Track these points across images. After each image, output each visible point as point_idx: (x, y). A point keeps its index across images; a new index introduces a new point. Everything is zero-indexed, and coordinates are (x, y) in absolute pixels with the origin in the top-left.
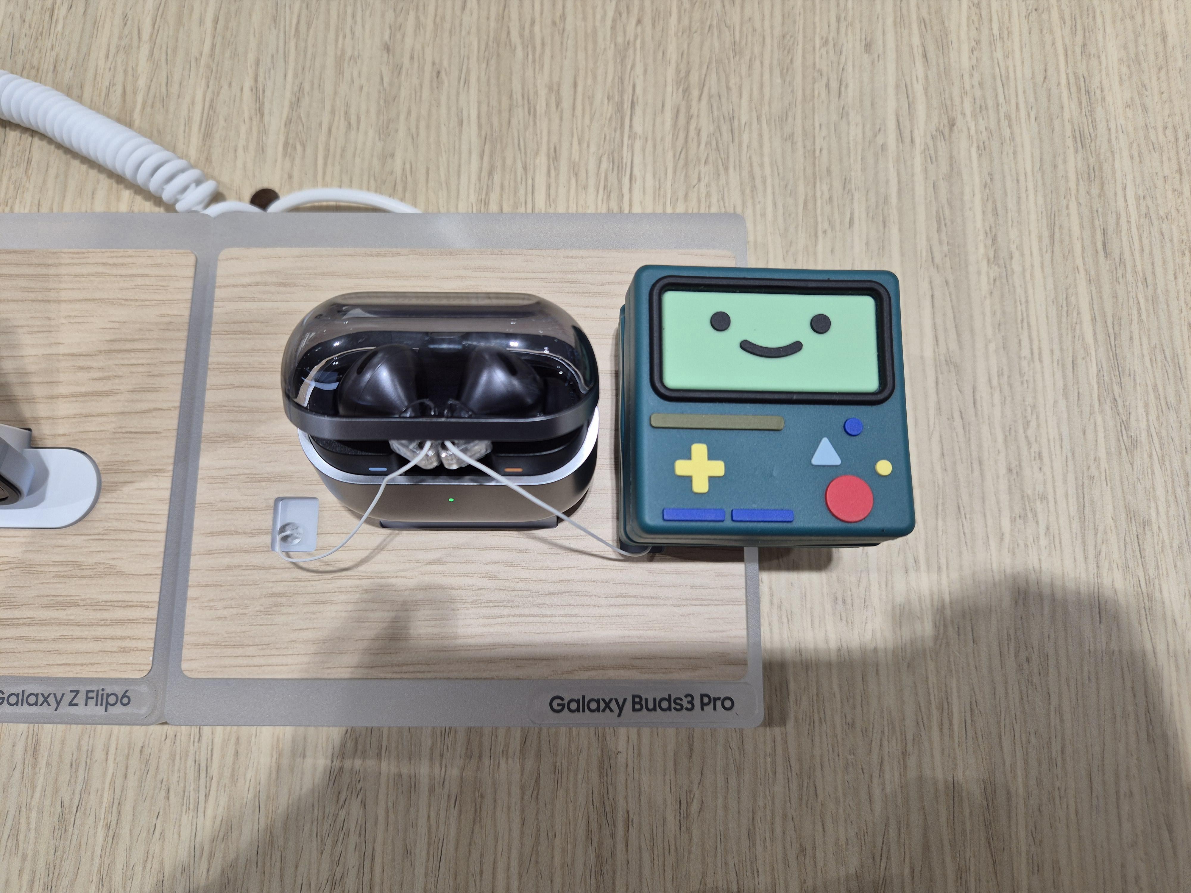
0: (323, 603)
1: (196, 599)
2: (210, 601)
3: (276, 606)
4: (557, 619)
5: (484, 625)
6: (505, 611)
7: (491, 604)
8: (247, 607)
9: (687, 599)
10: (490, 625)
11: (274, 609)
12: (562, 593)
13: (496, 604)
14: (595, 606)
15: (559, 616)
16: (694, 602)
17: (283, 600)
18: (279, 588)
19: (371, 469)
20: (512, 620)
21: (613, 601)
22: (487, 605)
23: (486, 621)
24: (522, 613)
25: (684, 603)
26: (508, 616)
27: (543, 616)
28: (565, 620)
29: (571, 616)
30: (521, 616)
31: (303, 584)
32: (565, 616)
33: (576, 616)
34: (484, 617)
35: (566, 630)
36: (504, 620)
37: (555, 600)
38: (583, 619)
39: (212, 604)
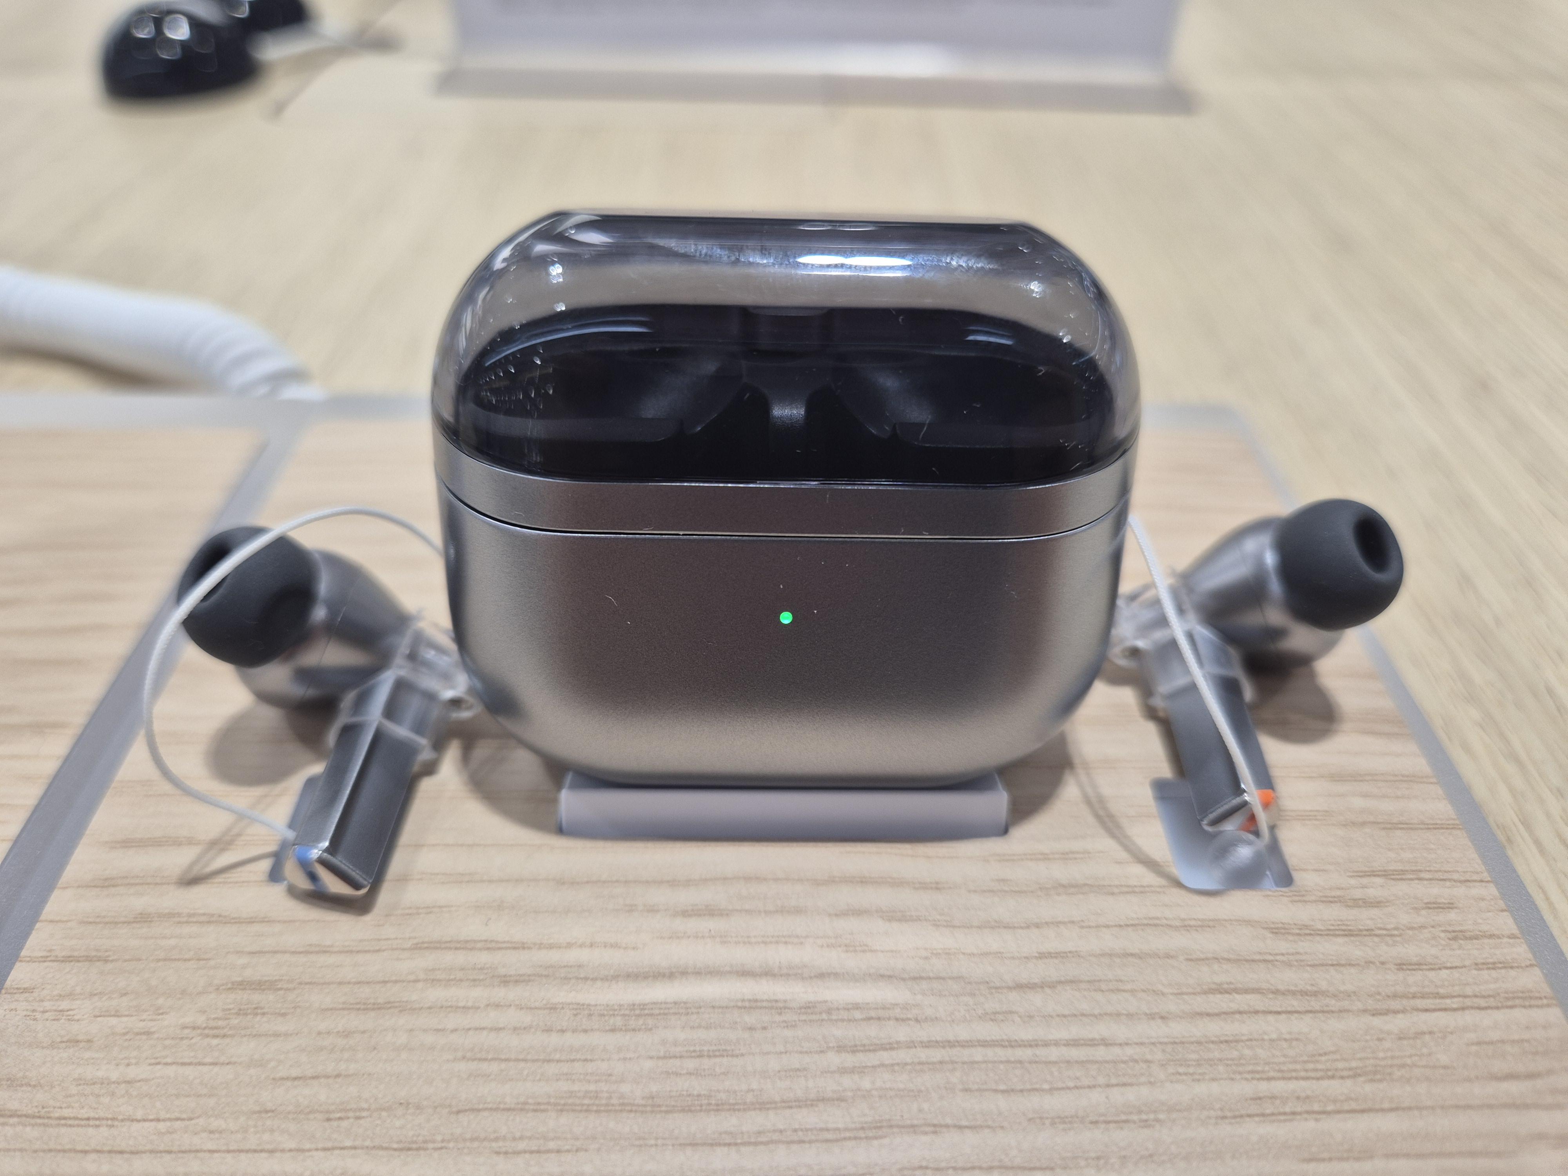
0: (378, 1008)
3: (241, 1013)
4: (1054, 1053)
5: (843, 1071)
6: (902, 1033)
7: (858, 1015)
8: (159, 1012)
9: (1395, 996)
10: (860, 1070)
11: (235, 1021)
12: (1052, 986)
13: (873, 1014)
14: (1151, 1016)
15: (1057, 1043)
16: (1420, 1003)
17: (268, 999)
20: (923, 1054)
21: (1200, 1003)
22: (844, 1015)
23: (850, 1060)
24: (951, 1037)
25: (1395, 1004)
26: (911, 1045)
27: (1012, 1044)
28: (1075, 1053)
29: (1092, 1043)
30: (951, 1044)
32: (1075, 1043)
33: (1105, 1043)
34: (841, 1048)
35: (1086, 1082)
36: (902, 1055)
37: (1036, 999)
38: (1129, 1051)
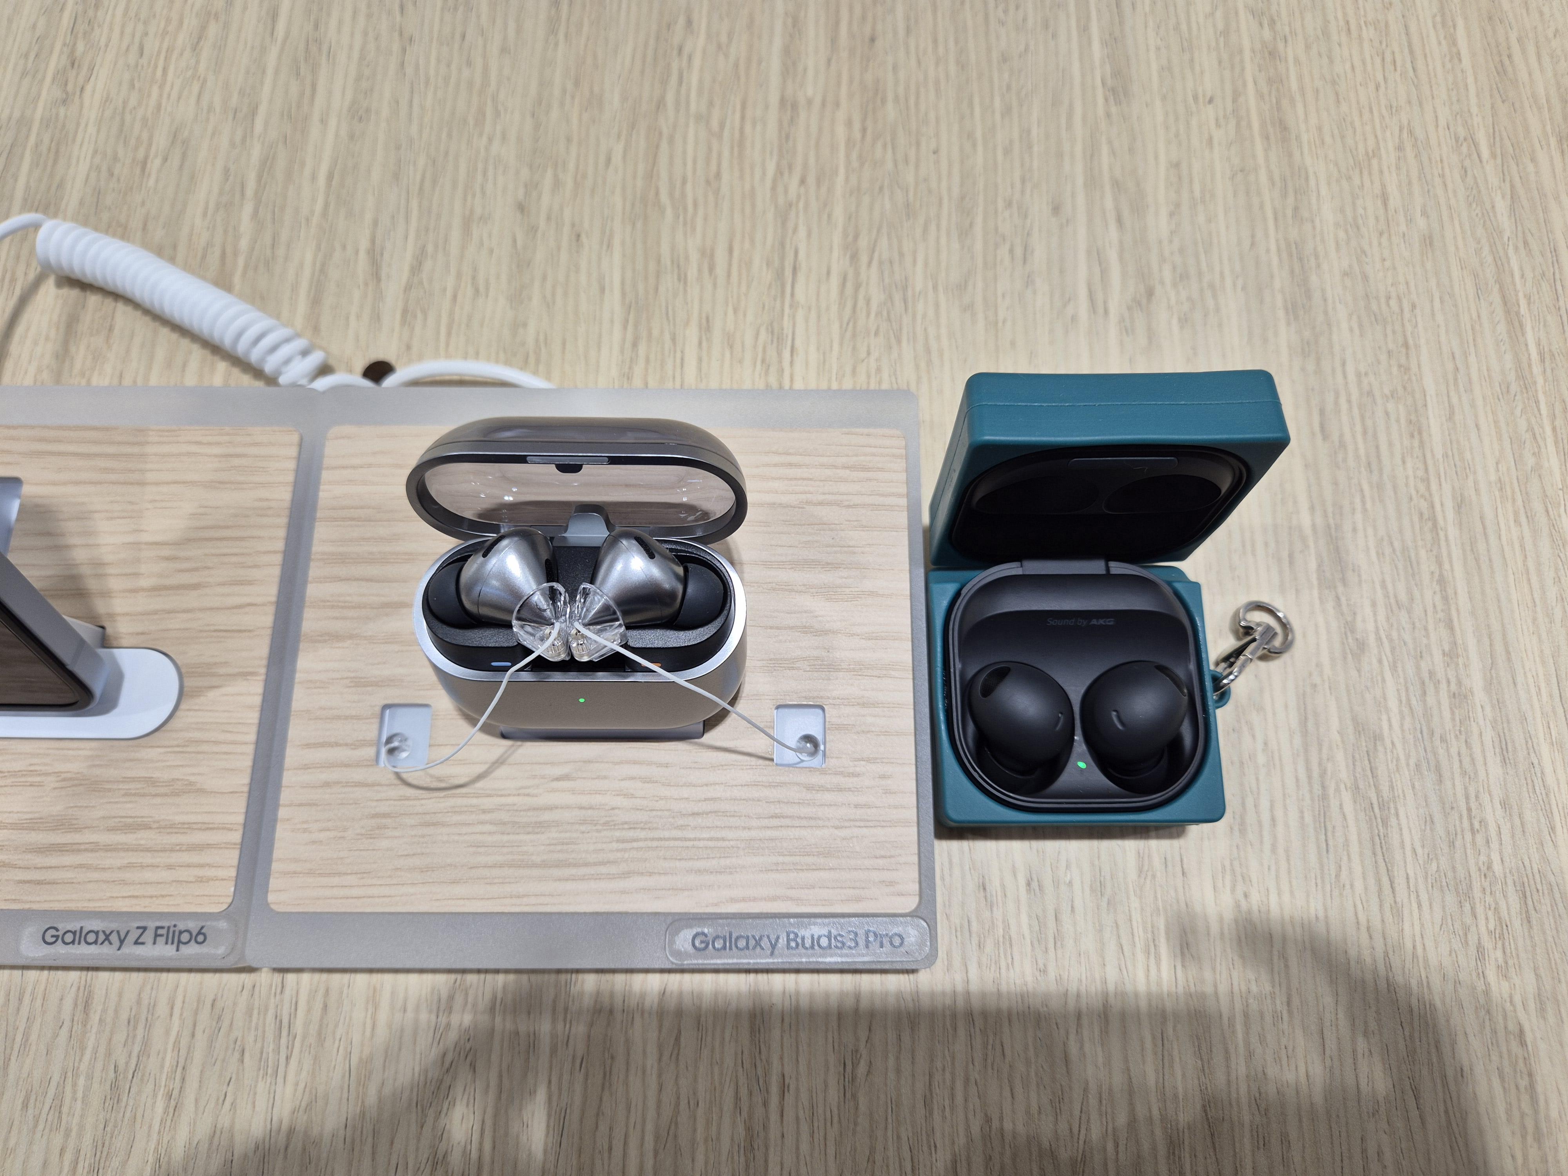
0: (434, 824)
1: (288, 820)
2: (304, 822)
3: (379, 828)
4: (701, 844)
5: (618, 850)
6: (642, 834)
7: (626, 826)
8: (345, 829)
9: (850, 820)
10: (624, 850)
11: (377, 832)
12: (707, 814)
13: (632, 826)
14: (744, 828)
15: (704, 839)
16: (858, 824)
17: (388, 821)
18: (383, 808)
19: (494, 664)
20: (650, 844)
21: (766, 822)
22: (621, 827)
23: (621, 846)
24: (662, 836)
25: (847, 824)
26: (646, 840)
27: (686, 839)
28: (711, 844)
29: (718, 839)
30: (660, 839)
31: (411, 803)
32: (711, 839)
33: (723, 839)
34: (618, 841)
35: (711, 856)
36: (641, 844)
37: (699, 820)
38: (731, 843)
39: (305, 826)
